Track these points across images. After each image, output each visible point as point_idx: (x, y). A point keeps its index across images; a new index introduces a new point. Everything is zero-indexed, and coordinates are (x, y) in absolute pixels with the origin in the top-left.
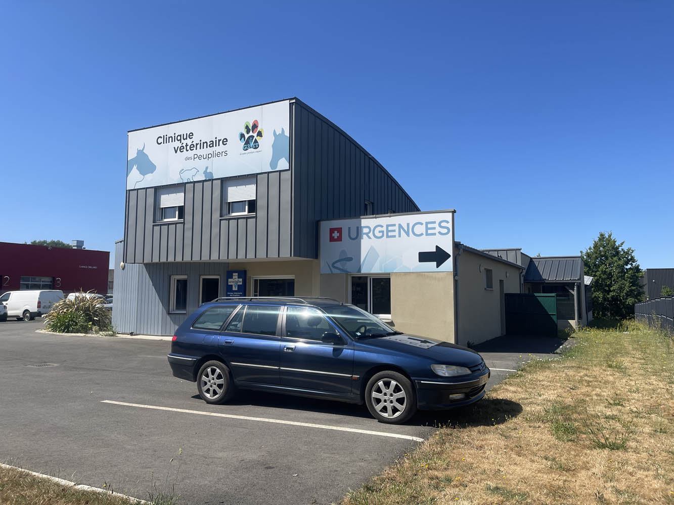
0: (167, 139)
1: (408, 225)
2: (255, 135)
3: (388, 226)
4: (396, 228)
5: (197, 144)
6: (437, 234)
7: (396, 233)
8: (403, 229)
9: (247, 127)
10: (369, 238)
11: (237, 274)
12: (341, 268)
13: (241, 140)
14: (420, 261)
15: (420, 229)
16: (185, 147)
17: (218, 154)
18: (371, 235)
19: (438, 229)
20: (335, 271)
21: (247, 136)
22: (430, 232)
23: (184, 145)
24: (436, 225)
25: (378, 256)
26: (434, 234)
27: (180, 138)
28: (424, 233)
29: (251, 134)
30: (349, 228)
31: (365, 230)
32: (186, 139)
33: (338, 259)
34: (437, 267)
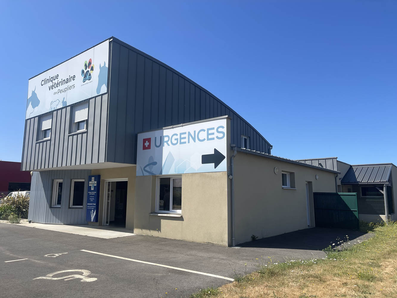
0: (46, 81)
1: (195, 132)
2: (90, 70)
3: (181, 134)
4: (187, 135)
5: (60, 82)
6: (216, 138)
7: (186, 140)
8: (192, 136)
9: (86, 65)
10: (168, 145)
11: (94, 178)
12: (149, 170)
13: (82, 75)
14: (202, 163)
15: (203, 135)
16: (54, 85)
17: (70, 88)
18: (169, 142)
19: (216, 134)
20: (146, 174)
21: (85, 71)
22: (210, 137)
23: (54, 84)
24: (214, 131)
25: (174, 160)
26: (213, 139)
27: (52, 79)
28: (206, 139)
29: (88, 69)
30: (156, 138)
31: (166, 139)
32: (55, 79)
33: (148, 164)
34: (215, 167)
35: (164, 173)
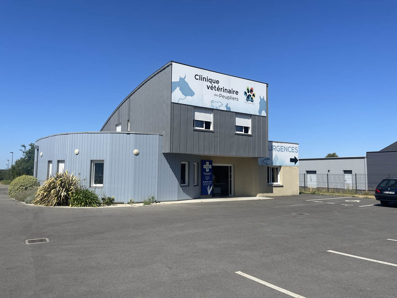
0: (202, 79)
1: (287, 147)
3: (281, 147)
4: (283, 148)
5: (221, 89)
7: (283, 150)
9: (248, 89)
11: (208, 162)
12: (266, 162)
13: (245, 95)
14: (291, 162)
15: (290, 149)
17: (233, 99)
18: (276, 149)
19: (295, 150)
21: (248, 94)
24: (294, 149)
25: (278, 159)
26: (294, 152)
27: (211, 81)
28: (291, 151)
31: (274, 147)
33: (265, 159)
34: (295, 164)
35: (274, 165)
